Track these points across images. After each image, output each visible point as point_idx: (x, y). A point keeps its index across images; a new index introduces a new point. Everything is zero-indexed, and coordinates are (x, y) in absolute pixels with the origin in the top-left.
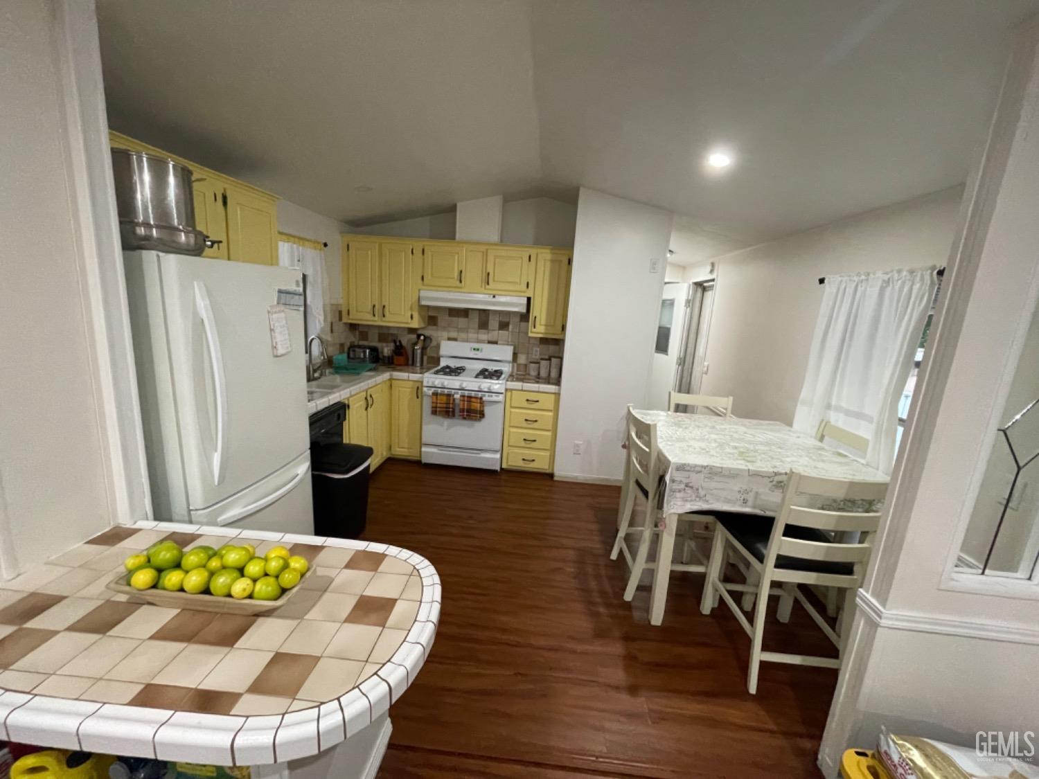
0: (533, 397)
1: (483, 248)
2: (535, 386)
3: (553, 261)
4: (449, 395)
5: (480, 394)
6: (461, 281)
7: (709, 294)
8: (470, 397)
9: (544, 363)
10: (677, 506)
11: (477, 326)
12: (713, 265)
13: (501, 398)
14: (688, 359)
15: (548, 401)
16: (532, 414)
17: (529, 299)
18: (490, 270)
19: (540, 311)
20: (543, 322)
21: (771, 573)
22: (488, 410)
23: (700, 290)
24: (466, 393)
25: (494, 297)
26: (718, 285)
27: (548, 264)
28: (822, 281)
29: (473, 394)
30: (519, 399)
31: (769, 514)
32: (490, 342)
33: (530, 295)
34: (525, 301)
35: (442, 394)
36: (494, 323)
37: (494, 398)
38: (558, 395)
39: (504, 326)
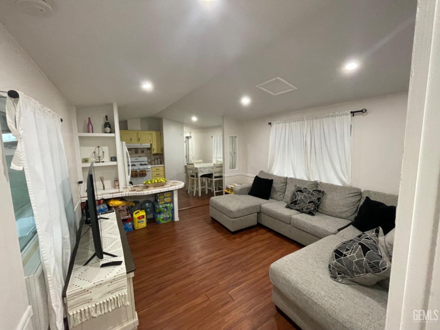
0: (158, 168)
1: (137, 132)
2: (158, 166)
3: (156, 134)
4: (136, 171)
5: (144, 169)
6: (131, 141)
7: (190, 139)
8: (142, 171)
9: (156, 161)
10: (200, 174)
11: (134, 153)
12: (190, 133)
13: (150, 169)
14: (188, 156)
15: (162, 169)
16: (158, 173)
17: (151, 144)
18: (139, 137)
19: (155, 147)
20: (156, 150)
21: (214, 180)
22: (147, 173)
23: (187, 139)
24: (140, 170)
25: (141, 144)
26: (192, 137)
27: (155, 135)
28: (212, 137)
29: (142, 170)
30: (154, 170)
31: (212, 173)
32: (139, 157)
33: (151, 143)
34: (150, 145)
35: (134, 171)
36: (139, 151)
37: (149, 170)
38: (164, 167)
39: (143, 152)
